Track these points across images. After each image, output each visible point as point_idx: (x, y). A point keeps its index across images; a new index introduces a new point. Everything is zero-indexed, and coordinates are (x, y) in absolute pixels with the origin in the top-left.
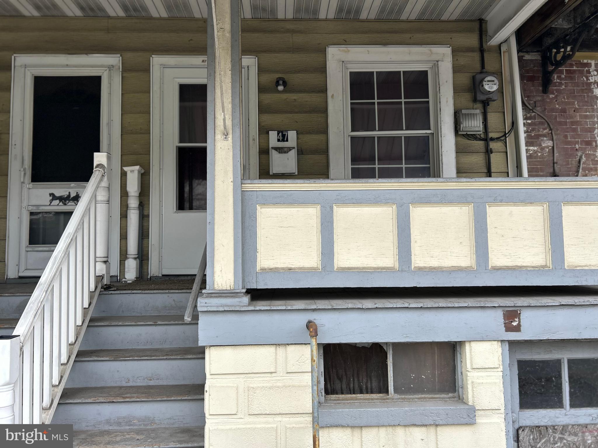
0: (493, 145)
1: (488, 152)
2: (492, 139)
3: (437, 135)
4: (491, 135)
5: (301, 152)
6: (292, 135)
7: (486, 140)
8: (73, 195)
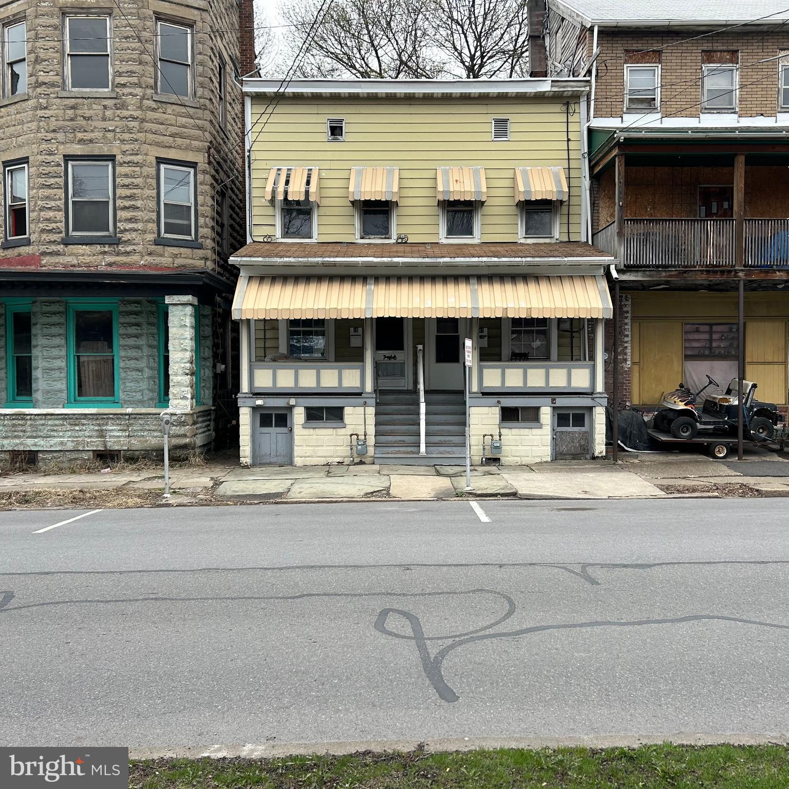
0: (574, 334)
1: (572, 337)
2: (574, 332)
3: (550, 329)
4: (574, 330)
5: (489, 337)
6: (485, 330)
7: (572, 332)
8: (393, 356)
